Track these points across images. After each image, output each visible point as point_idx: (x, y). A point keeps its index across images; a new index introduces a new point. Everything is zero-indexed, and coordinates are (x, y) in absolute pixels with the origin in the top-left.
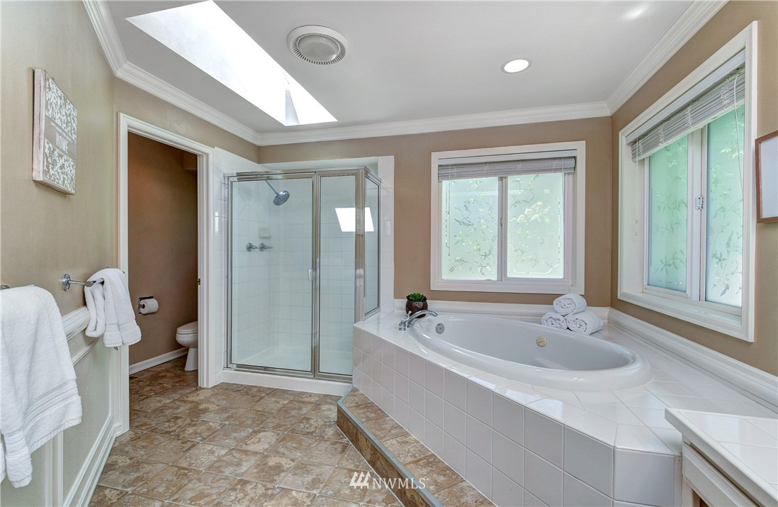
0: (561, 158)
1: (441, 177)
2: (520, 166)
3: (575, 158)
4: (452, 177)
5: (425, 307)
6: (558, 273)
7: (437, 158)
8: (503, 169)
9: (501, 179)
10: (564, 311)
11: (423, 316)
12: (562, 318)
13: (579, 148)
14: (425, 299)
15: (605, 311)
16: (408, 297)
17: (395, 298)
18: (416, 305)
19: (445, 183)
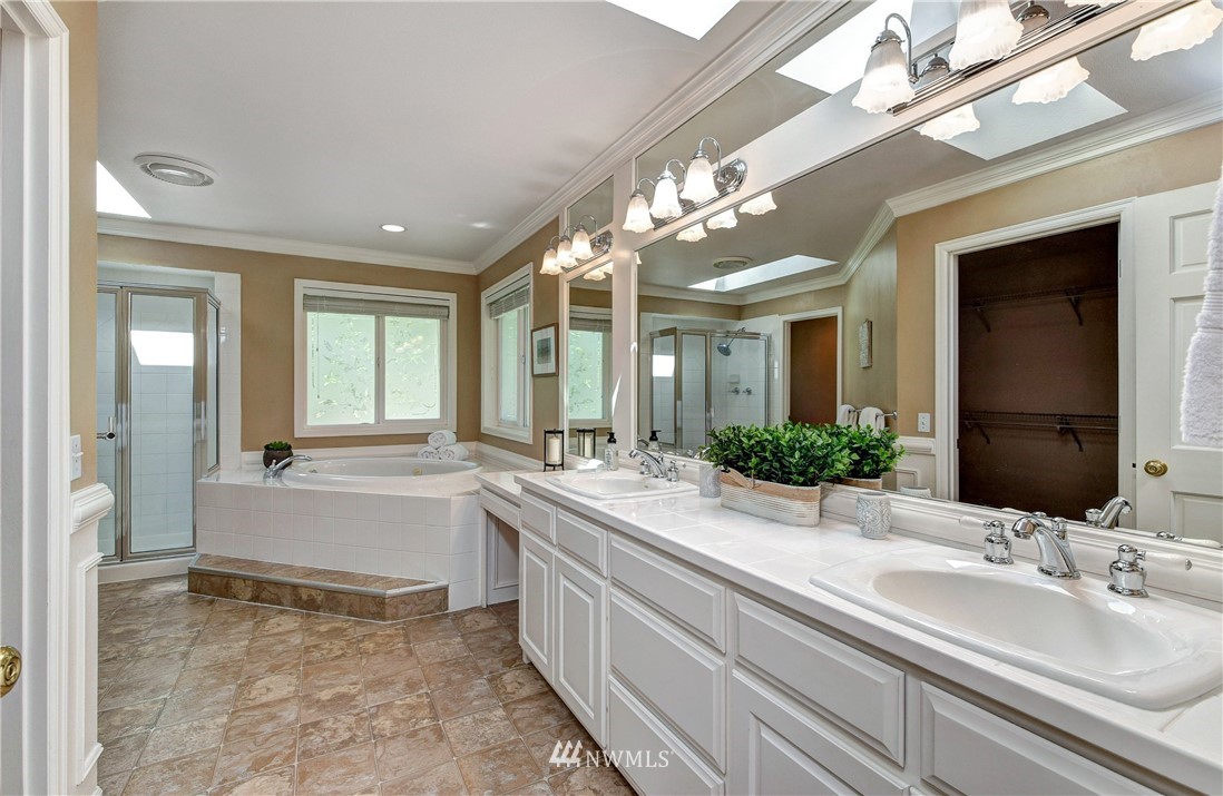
0: (436, 306)
1: (307, 308)
2: (397, 308)
3: (448, 307)
4: (322, 310)
5: (291, 455)
6: (435, 414)
7: (302, 286)
8: (380, 308)
9: (377, 318)
10: (436, 445)
11: (289, 464)
12: (435, 451)
13: (451, 299)
14: (290, 447)
15: (473, 445)
16: (267, 447)
17: (243, 450)
18: (277, 454)
19: (311, 315)
